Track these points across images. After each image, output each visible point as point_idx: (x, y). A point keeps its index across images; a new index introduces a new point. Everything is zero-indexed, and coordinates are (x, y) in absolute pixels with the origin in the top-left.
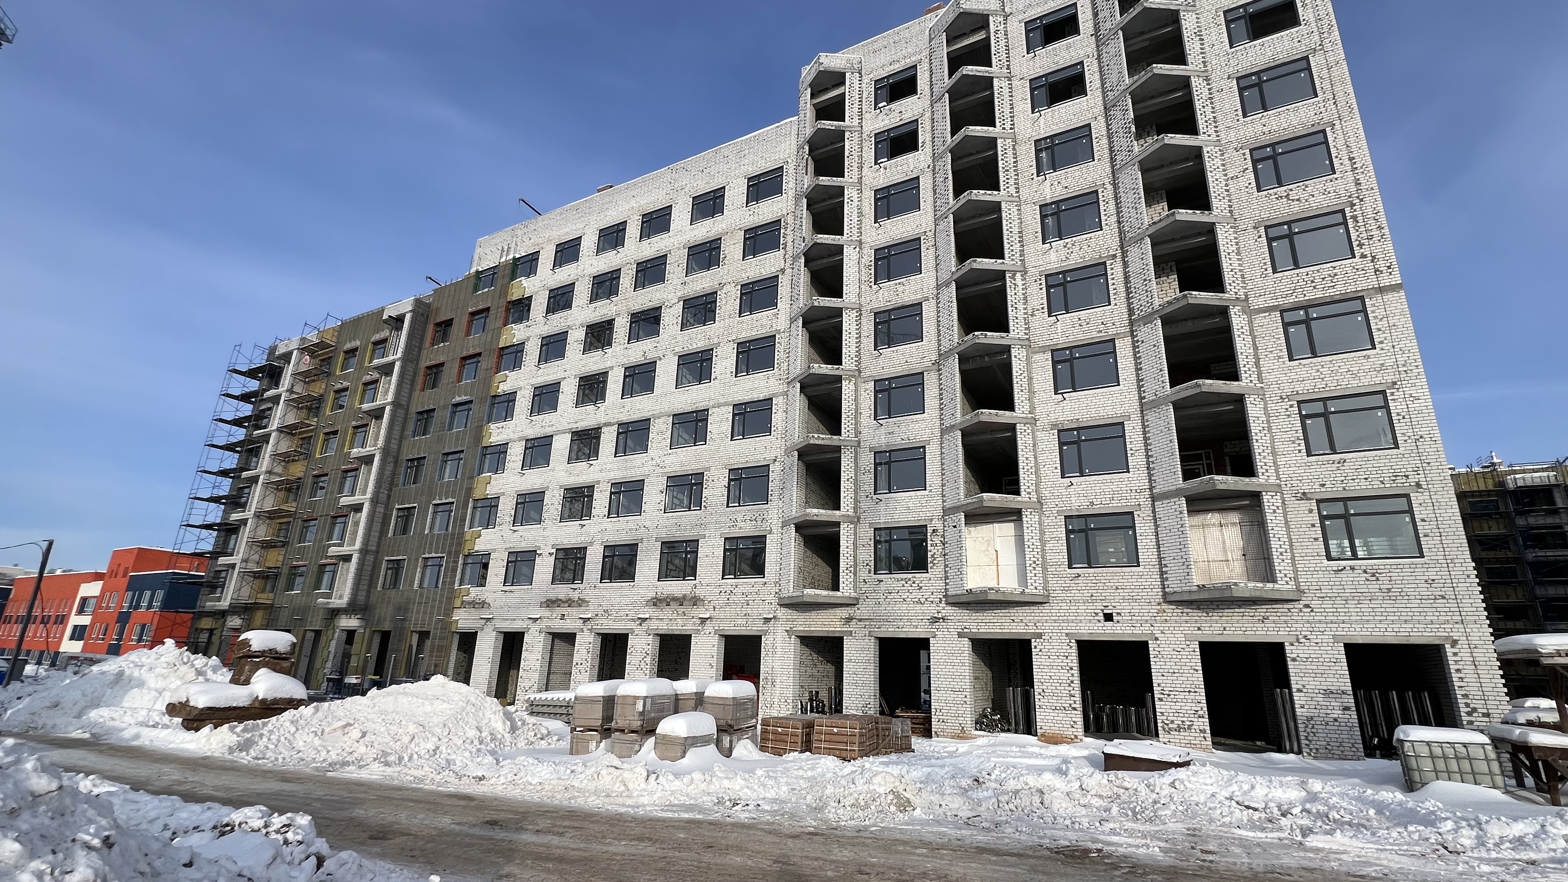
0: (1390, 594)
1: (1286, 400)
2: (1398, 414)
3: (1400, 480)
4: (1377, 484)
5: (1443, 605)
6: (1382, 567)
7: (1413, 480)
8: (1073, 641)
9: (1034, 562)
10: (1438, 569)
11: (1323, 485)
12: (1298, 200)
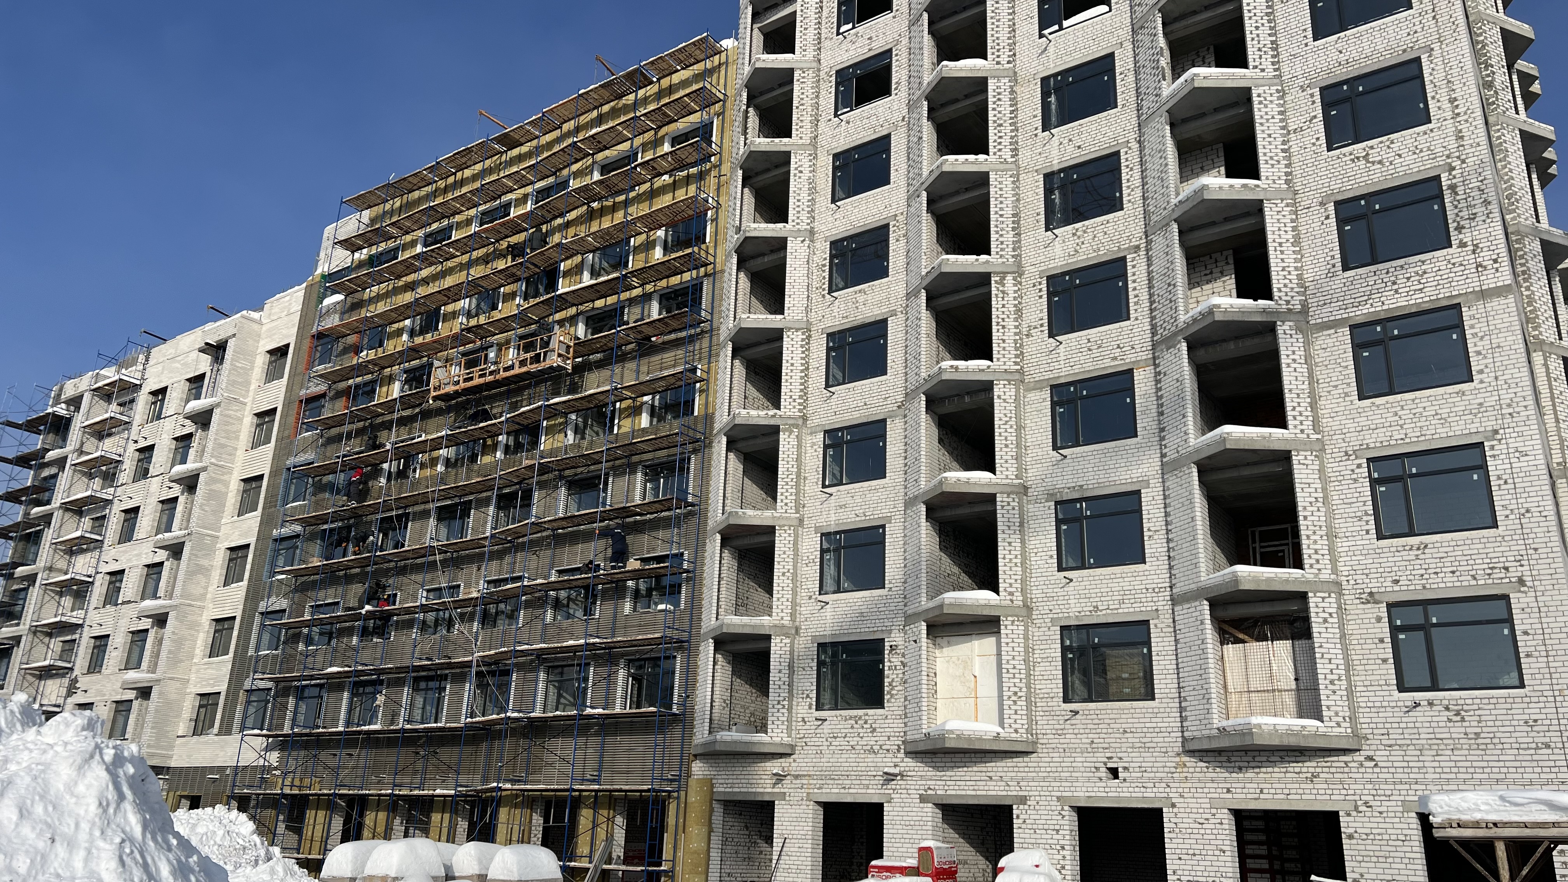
0: (1480, 741)
1: (1353, 457)
2: (1499, 478)
3: (1499, 574)
4: (1467, 580)
5: (1546, 758)
6: (1470, 702)
7: (1514, 574)
8: (1066, 808)
9: (1015, 693)
10: (1542, 705)
11: (1396, 582)
12: (1380, 162)
